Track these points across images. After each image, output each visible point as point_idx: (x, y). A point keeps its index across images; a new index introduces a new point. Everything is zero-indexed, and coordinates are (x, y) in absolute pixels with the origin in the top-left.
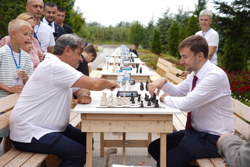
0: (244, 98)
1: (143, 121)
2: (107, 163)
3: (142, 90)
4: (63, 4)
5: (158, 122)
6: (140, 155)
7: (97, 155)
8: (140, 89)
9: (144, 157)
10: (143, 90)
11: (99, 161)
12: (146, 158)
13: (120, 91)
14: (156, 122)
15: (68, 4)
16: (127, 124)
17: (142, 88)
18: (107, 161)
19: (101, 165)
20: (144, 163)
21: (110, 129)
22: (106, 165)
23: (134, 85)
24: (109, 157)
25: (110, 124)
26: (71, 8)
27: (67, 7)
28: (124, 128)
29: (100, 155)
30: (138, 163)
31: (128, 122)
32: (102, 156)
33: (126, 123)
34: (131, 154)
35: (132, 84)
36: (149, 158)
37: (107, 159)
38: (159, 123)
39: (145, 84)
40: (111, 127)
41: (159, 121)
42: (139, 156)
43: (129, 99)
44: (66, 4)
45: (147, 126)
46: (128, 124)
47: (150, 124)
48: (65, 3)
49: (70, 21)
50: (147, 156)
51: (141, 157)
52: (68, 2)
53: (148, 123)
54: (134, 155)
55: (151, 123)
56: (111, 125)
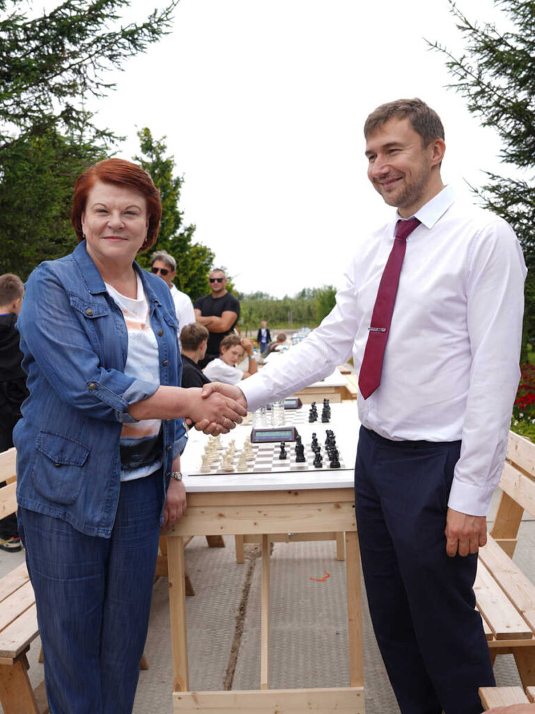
0: (529, 418)
1: (300, 504)
2: (248, 579)
3: (312, 422)
4: (194, 263)
5: (338, 506)
6: (320, 555)
7: (229, 561)
8: (310, 418)
9: (330, 560)
10: (316, 420)
11: (233, 573)
12: (333, 564)
13: (256, 428)
14: (332, 506)
15: (204, 263)
16: (262, 514)
17: (313, 417)
18: (249, 574)
19: (236, 583)
20: (329, 576)
21: (222, 528)
22: (246, 583)
23: (298, 410)
24: (255, 564)
25: (221, 515)
26: (208, 270)
27: (201, 267)
28: (255, 524)
29: (235, 560)
30: (315, 576)
31: (264, 509)
32: (240, 562)
33: (260, 512)
34: (302, 556)
35: (295, 407)
36: (339, 563)
37: (251, 568)
38: (340, 510)
39: (320, 408)
40: (223, 521)
41: (340, 504)
42: (317, 560)
43: (276, 446)
44: (198, 263)
45: (310, 516)
46: (265, 515)
47: (317, 511)
48: (197, 261)
49: (207, 291)
50: (336, 557)
51: (324, 560)
52: (202, 258)
53: (312, 510)
54: (308, 556)
55: (320, 510)
56: (222, 518)
